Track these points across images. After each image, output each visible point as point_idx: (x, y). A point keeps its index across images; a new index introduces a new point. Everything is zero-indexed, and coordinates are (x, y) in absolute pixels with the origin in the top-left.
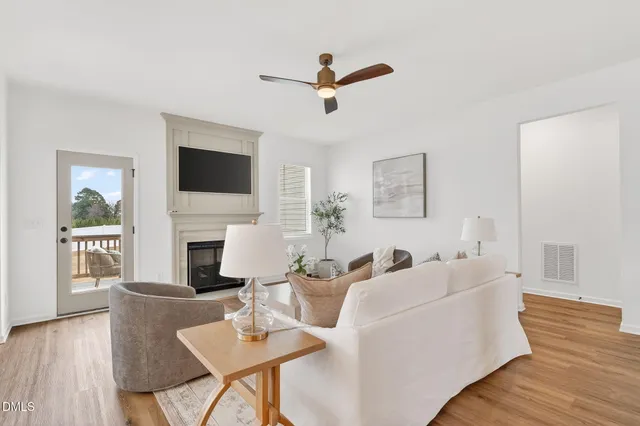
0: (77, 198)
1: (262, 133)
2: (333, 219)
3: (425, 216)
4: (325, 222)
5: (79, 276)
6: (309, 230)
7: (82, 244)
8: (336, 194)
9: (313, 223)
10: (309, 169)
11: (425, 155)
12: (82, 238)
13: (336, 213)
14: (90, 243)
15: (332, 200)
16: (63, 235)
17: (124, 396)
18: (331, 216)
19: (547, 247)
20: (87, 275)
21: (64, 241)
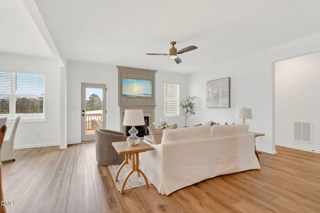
0: (90, 98)
1: (156, 71)
2: (189, 108)
3: (230, 107)
4: (185, 110)
5: (89, 129)
6: (178, 113)
7: (90, 117)
8: (191, 97)
9: (180, 110)
10: (179, 85)
11: (230, 78)
12: (90, 115)
13: (191, 105)
14: (93, 117)
15: (189, 99)
16: (83, 113)
17: (99, 166)
18: (188, 107)
19: (296, 124)
20: (91, 129)
21: (83, 115)
